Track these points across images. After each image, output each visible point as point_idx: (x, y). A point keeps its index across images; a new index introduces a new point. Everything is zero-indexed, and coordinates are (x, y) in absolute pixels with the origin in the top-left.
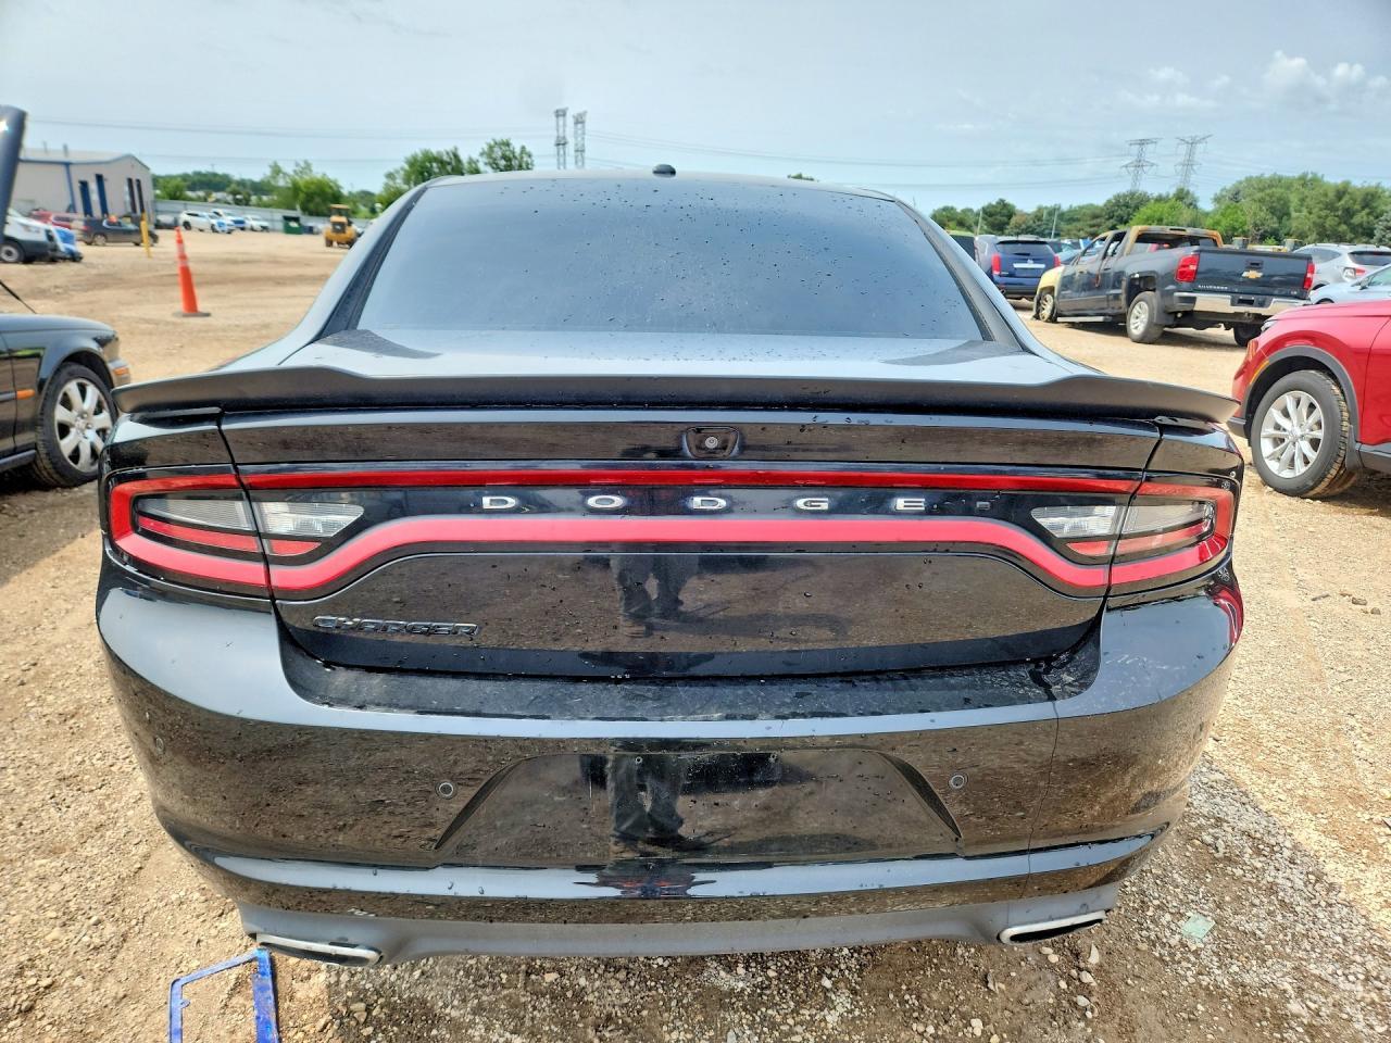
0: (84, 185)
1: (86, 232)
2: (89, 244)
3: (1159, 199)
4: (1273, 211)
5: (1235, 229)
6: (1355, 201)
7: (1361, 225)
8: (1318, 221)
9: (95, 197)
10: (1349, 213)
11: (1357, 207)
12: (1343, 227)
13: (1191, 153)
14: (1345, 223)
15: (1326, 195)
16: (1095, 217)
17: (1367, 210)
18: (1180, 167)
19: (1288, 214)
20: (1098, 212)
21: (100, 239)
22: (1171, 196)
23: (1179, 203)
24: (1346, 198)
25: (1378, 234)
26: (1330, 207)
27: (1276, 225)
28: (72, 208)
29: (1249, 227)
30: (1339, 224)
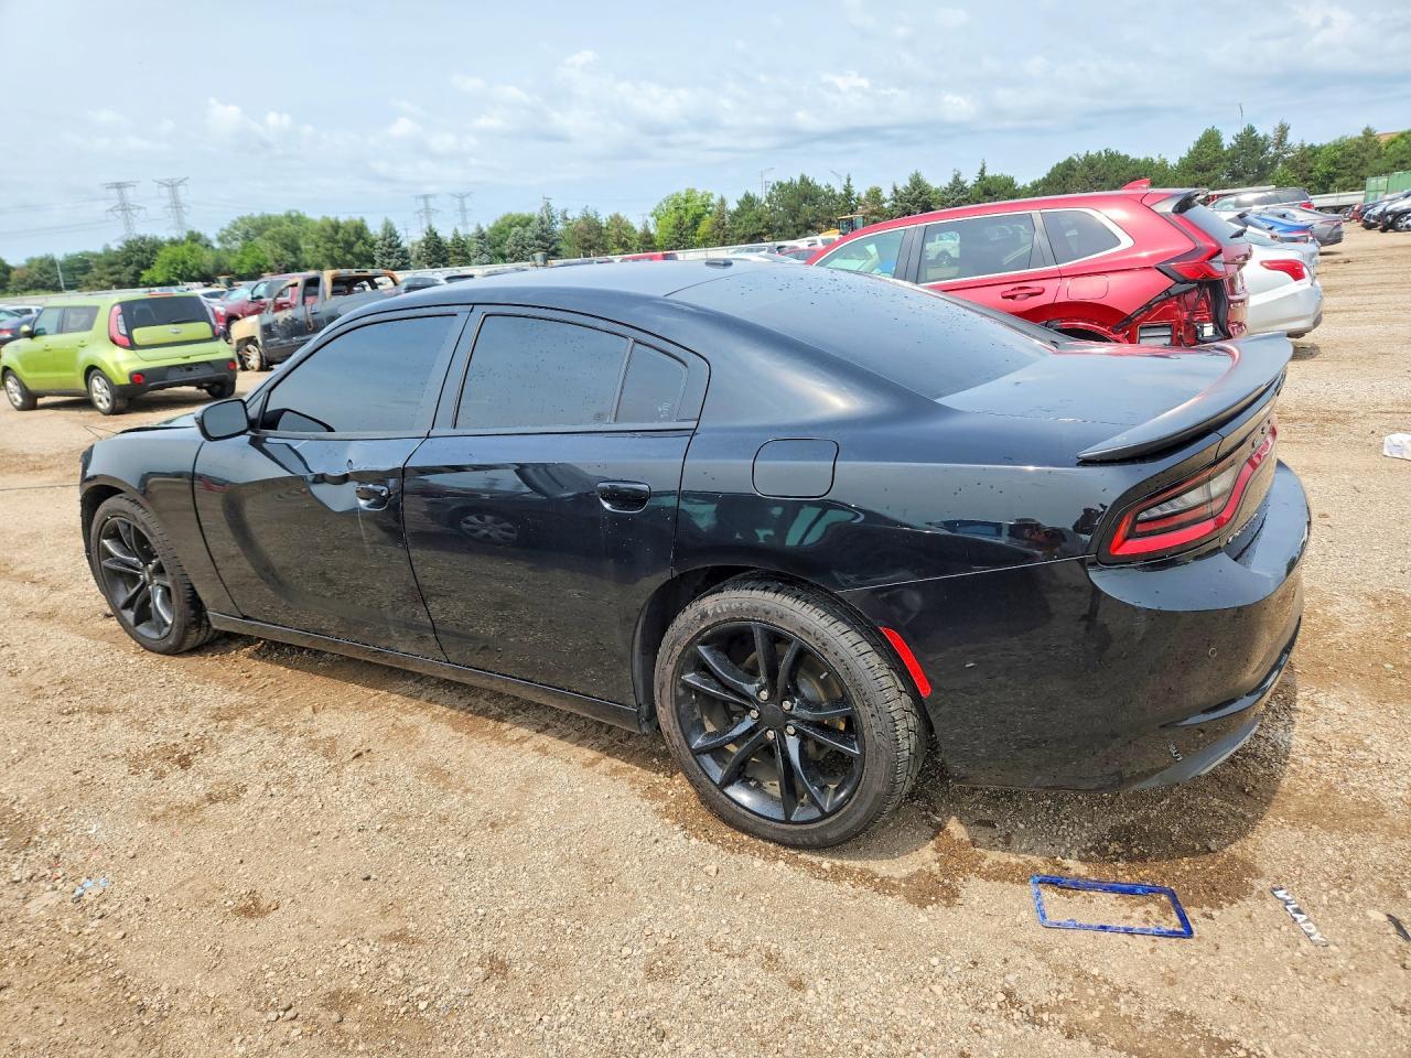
3: (173, 243)
4: (286, 247)
5: (259, 266)
6: (349, 233)
7: (361, 253)
8: (327, 253)
10: (349, 246)
11: (353, 239)
12: (349, 257)
13: (174, 195)
14: (349, 253)
15: (324, 230)
16: (111, 264)
17: (361, 241)
18: (170, 210)
19: (299, 249)
20: (112, 259)
22: (184, 238)
23: (195, 245)
24: (342, 231)
25: (378, 260)
26: (331, 239)
27: (293, 260)
29: (271, 263)
30: (344, 255)
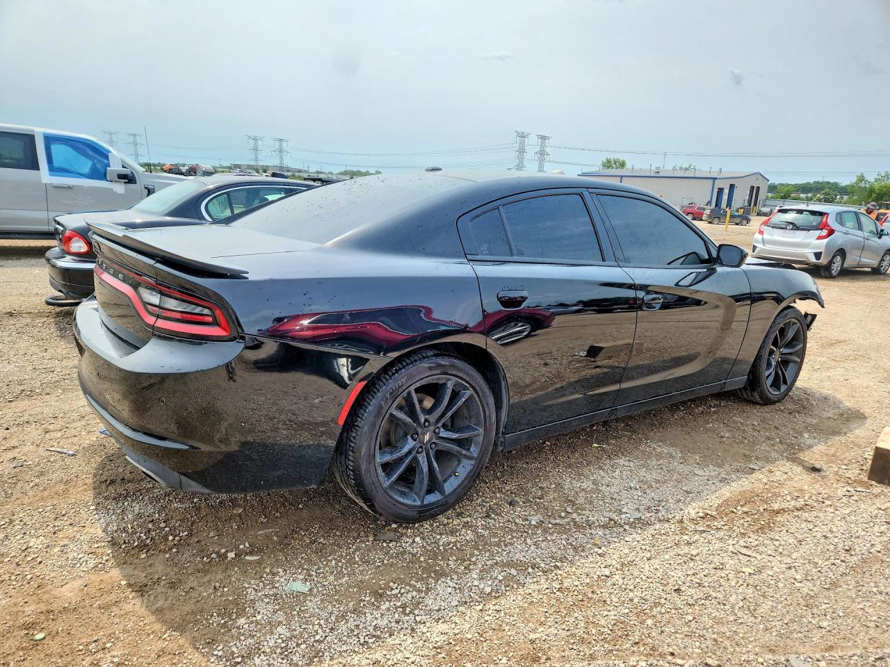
0: (721, 191)
1: (710, 216)
2: (710, 223)
9: (725, 197)
21: (716, 221)
28: (709, 203)
